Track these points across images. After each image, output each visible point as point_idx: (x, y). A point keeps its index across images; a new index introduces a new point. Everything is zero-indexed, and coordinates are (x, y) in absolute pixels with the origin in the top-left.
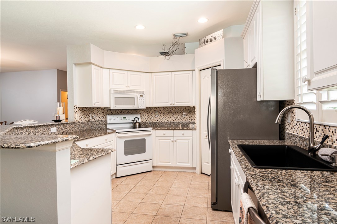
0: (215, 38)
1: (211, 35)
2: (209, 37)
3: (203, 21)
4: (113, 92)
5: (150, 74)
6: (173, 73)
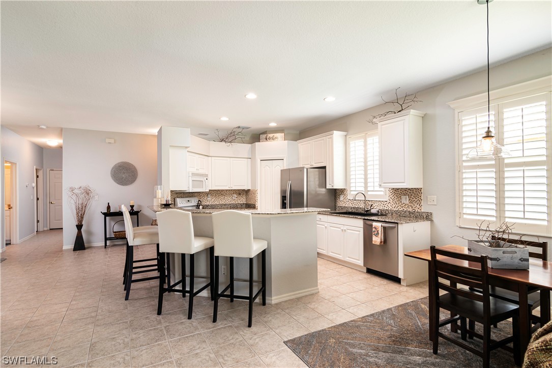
0: (276, 138)
1: (274, 134)
2: (271, 135)
3: (273, 125)
4: (190, 175)
5: (210, 158)
6: (231, 159)
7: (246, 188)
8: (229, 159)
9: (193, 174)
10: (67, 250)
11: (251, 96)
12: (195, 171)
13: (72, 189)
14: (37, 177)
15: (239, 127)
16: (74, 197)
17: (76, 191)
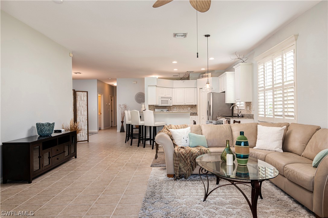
0: (207, 76)
2: (205, 75)
4: (160, 98)
5: (174, 89)
6: (185, 88)
7: (194, 104)
8: (184, 89)
9: (162, 97)
10: (119, 132)
11: (175, 62)
12: (163, 96)
13: (120, 105)
14: (112, 100)
15: (187, 72)
16: (121, 109)
17: (122, 106)
